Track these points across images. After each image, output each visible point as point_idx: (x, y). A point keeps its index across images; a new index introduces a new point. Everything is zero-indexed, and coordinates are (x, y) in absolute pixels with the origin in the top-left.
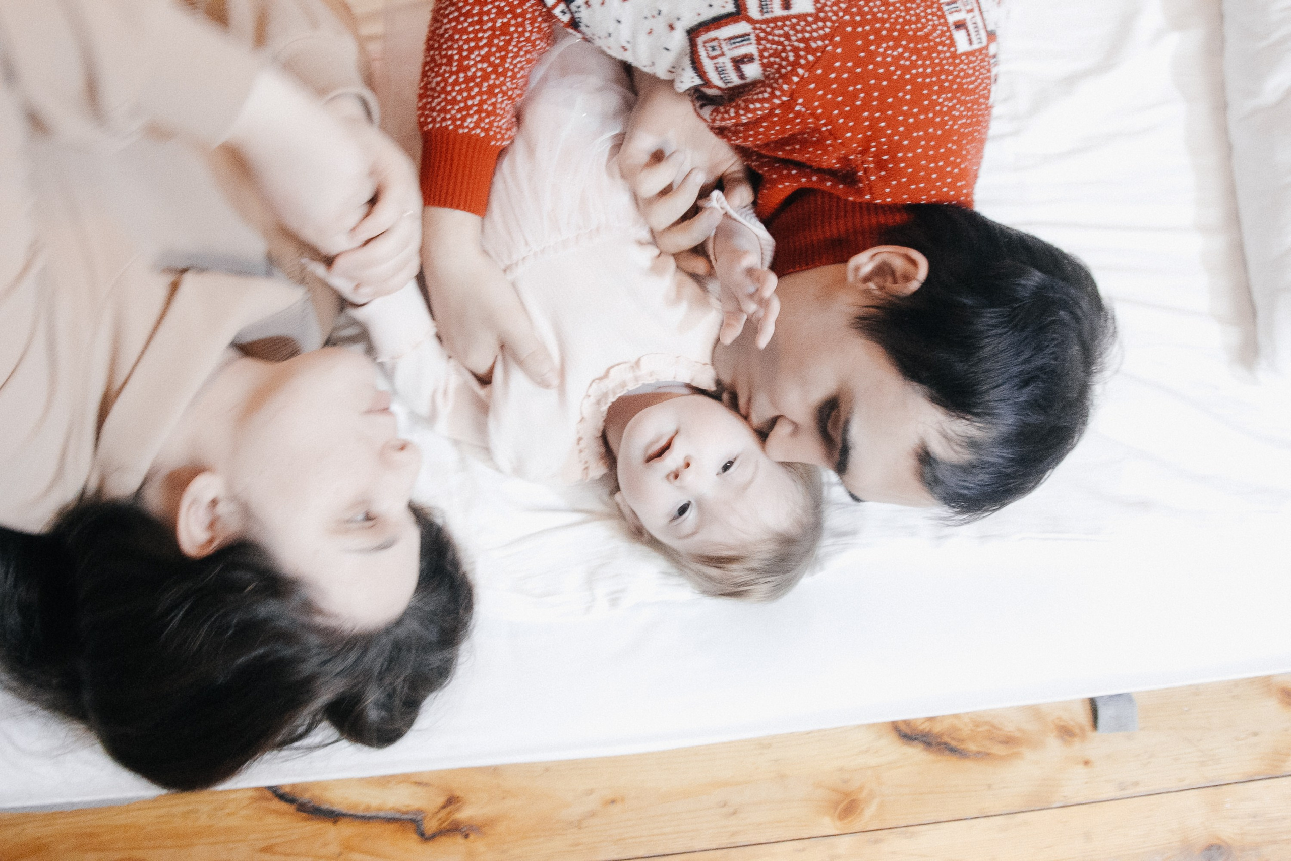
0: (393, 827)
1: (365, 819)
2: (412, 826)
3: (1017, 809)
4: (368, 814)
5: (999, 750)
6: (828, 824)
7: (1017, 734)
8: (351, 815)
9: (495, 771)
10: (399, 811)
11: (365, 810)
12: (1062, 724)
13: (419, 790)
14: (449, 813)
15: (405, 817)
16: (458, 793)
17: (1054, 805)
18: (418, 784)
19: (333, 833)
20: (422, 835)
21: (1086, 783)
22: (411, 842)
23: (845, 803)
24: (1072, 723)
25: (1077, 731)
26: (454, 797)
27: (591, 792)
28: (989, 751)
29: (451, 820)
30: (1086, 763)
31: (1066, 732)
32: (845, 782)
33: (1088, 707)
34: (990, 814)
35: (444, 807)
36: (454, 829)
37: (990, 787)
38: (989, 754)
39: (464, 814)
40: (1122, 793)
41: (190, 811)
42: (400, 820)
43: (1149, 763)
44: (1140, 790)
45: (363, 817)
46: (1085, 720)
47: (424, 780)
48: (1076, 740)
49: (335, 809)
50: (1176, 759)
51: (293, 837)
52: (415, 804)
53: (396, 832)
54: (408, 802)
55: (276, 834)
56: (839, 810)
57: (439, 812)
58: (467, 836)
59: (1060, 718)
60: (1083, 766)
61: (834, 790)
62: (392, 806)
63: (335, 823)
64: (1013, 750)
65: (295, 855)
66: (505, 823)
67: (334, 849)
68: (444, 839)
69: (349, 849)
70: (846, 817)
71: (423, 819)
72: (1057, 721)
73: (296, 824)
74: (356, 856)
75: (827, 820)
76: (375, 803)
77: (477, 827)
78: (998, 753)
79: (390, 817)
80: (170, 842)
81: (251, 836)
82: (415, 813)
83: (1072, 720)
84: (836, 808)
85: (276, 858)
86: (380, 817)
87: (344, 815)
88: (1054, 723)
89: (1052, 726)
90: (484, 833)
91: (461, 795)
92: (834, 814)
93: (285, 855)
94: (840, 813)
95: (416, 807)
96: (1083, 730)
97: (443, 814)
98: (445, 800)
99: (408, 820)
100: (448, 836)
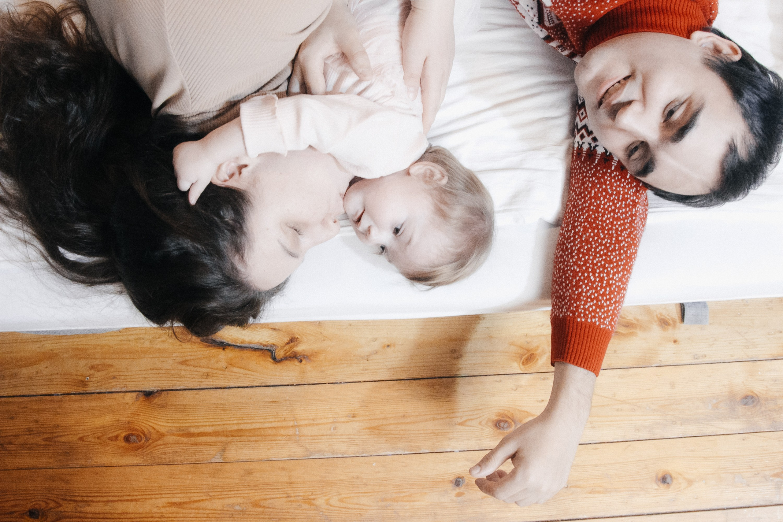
0: (258, 353)
1: (241, 348)
2: (270, 353)
3: (631, 366)
4: (243, 345)
5: (622, 330)
6: (516, 367)
7: (635, 322)
8: (234, 345)
9: (319, 324)
10: (261, 344)
11: (242, 343)
12: (662, 317)
13: (273, 332)
14: (290, 347)
15: (265, 348)
16: (297, 336)
17: (654, 365)
18: (274, 330)
19: (223, 355)
20: (274, 359)
21: (674, 353)
22: (268, 363)
23: (526, 356)
24: (668, 317)
25: (671, 322)
26: (295, 338)
27: (376, 339)
29: (292, 351)
30: (675, 341)
31: (664, 323)
32: (528, 343)
33: (679, 308)
34: (614, 368)
35: (288, 343)
36: (294, 357)
37: (615, 351)
39: (300, 348)
40: (696, 360)
41: (140, 339)
42: (261, 349)
43: (714, 344)
44: (707, 360)
45: (241, 347)
46: (677, 315)
47: (277, 328)
48: (670, 327)
49: (224, 341)
50: (730, 343)
51: (200, 356)
52: (271, 341)
53: (259, 356)
54: (267, 340)
55: (190, 354)
56: (523, 359)
57: (285, 346)
58: (301, 361)
59: (661, 314)
60: (673, 343)
61: (521, 347)
62: (257, 341)
63: (224, 349)
64: (631, 331)
65: (200, 367)
66: (324, 355)
67: (223, 364)
68: (288, 362)
69: (232, 365)
70: (527, 364)
71: (276, 350)
72: (659, 315)
73: (202, 349)
74: (235, 370)
75: (515, 364)
76: (247, 339)
77: (307, 356)
78: (622, 332)
79: (256, 347)
80: (127, 356)
81: (175, 355)
82: (271, 346)
83: (668, 315)
84: (521, 359)
85: (189, 368)
86: (250, 347)
87: (229, 345)
88: (657, 317)
89: (656, 319)
90: (311, 360)
91: (299, 337)
92: (520, 361)
93: (194, 366)
94: (523, 360)
95: (272, 342)
96: (674, 322)
97: (287, 347)
98: (289, 339)
99: (267, 349)
100: (290, 360)
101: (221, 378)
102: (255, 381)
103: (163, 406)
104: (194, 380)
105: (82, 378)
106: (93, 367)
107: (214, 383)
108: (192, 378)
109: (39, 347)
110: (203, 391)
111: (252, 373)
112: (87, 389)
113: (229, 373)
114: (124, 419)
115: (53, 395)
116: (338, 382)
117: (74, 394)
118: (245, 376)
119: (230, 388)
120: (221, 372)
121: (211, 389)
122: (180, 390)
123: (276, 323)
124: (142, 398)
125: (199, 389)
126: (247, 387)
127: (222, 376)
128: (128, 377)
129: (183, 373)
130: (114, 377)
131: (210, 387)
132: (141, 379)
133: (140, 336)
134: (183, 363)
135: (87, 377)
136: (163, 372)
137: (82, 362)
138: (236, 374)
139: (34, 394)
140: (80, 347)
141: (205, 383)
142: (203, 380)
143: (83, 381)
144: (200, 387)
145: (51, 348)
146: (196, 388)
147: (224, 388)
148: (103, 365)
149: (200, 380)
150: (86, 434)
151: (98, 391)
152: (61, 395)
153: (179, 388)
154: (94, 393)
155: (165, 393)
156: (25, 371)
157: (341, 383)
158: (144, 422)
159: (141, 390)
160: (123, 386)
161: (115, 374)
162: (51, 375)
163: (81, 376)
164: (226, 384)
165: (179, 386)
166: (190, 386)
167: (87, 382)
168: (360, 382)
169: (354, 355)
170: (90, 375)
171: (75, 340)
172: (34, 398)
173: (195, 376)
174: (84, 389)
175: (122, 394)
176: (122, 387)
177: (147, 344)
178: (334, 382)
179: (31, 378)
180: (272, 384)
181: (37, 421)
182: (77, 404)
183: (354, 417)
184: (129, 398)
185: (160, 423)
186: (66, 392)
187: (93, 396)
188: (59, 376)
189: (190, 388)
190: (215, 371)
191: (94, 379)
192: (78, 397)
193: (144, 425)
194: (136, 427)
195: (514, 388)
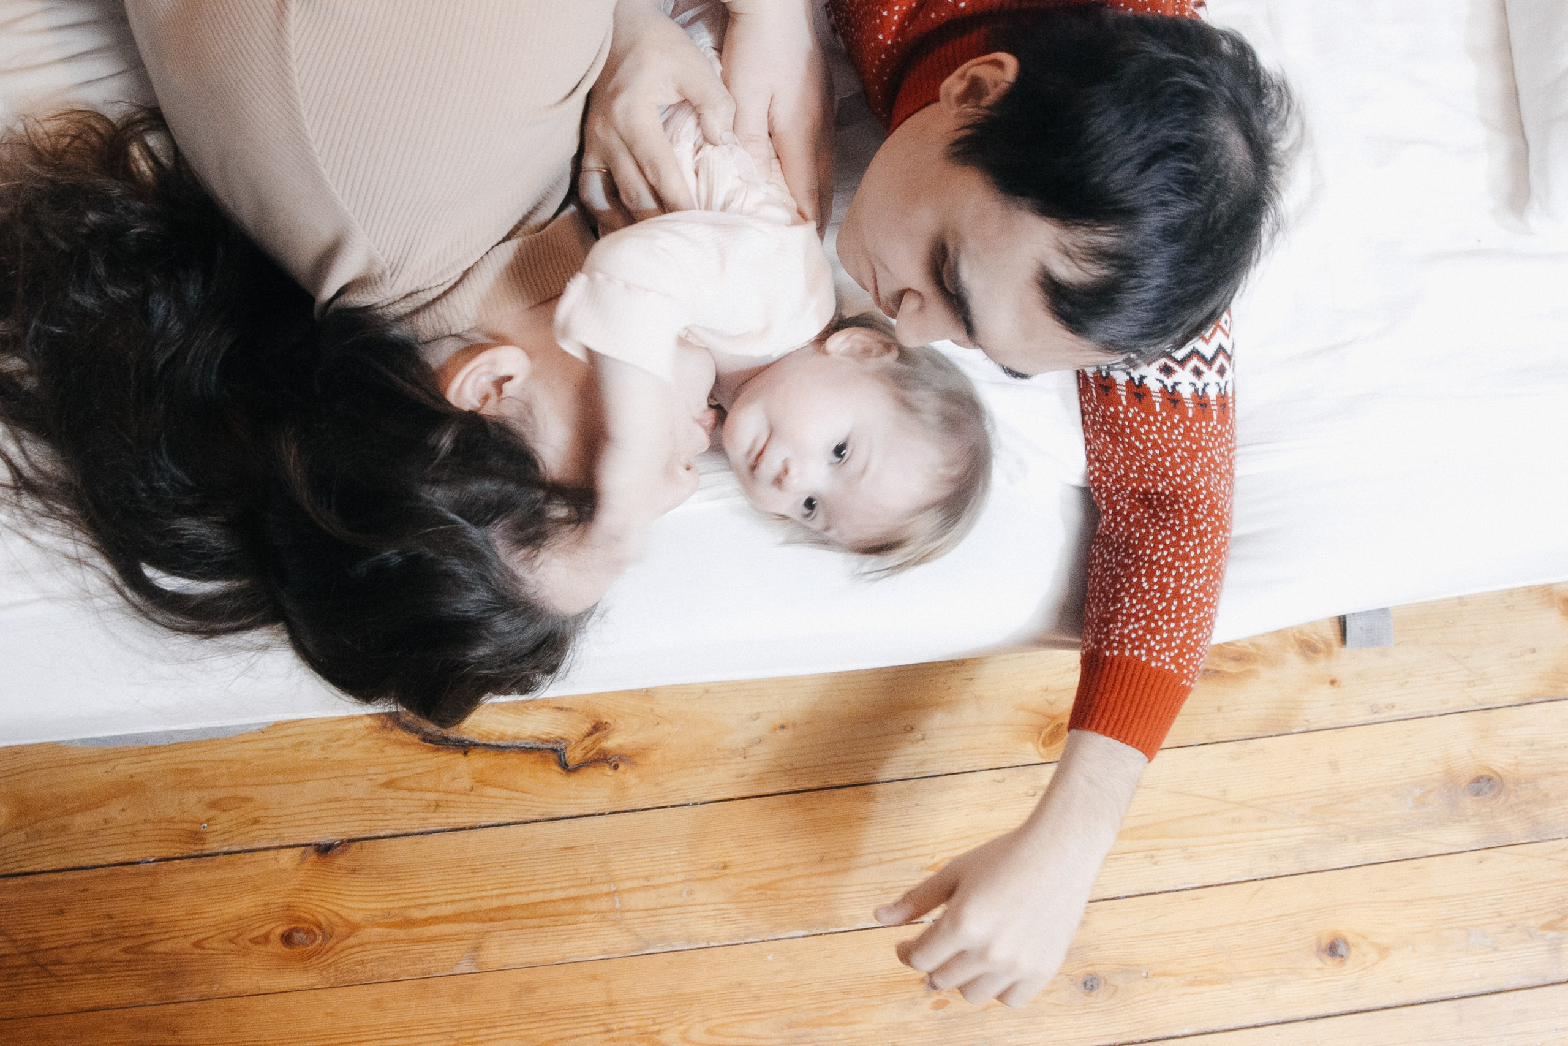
0: (532, 757)
1: (499, 749)
2: (553, 756)
3: (1251, 735)
4: (500, 743)
5: (1230, 667)
6: (1031, 752)
7: (1252, 650)
8: (484, 745)
9: (647, 694)
10: (538, 738)
11: (500, 739)
12: (1305, 638)
13: (559, 715)
14: (594, 742)
15: (544, 746)
16: (605, 719)
17: (1294, 731)
18: (560, 709)
19: (463, 766)
20: (566, 768)
21: (1333, 705)
22: (554, 775)
23: (1050, 728)
24: (1316, 637)
25: (1322, 646)
26: (602, 723)
27: (758, 716)
28: (1218, 669)
29: (597, 748)
30: (1333, 682)
31: (1308, 647)
32: (1051, 704)
33: (1336, 620)
34: (1218, 740)
35: (590, 734)
36: (603, 759)
37: (1219, 709)
38: (1217, 672)
39: (611, 743)
40: (1375, 716)
41: (302, 743)
42: (539, 749)
43: (1407, 682)
44: (1396, 713)
45: (499, 747)
46: (1332, 633)
47: (566, 706)
48: (1321, 656)
49: (465, 737)
50: (1439, 678)
51: (419, 770)
52: (557, 732)
53: (535, 763)
54: (548, 730)
55: (399, 767)
56: (1043, 735)
57: (583, 740)
58: (616, 767)
59: (1301, 632)
60: (1328, 685)
61: (1038, 713)
62: (529, 734)
63: (465, 753)
64: (1248, 667)
65: (421, 790)
66: (659, 752)
67: (465, 783)
68: (590, 770)
69: (483, 782)
70: (1051, 743)
71: (566, 748)
72: (1298, 635)
73: (422, 756)
74: (490, 791)
75: (1030, 746)
76: (510, 731)
77: (630, 757)
78: (1229, 670)
79: (528, 746)
80: (280, 778)
81: (371, 770)
82: (557, 742)
83: (1316, 633)
84: (1040, 734)
85: (401, 794)
86: (517, 747)
87: (476, 745)
88: (1294, 637)
89: (1292, 640)
90: (635, 763)
91: (609, 721)
92: (1038, 740)
93: (412, 790)
94: (1044, 739)
95: (558, 734)
96: (1329, 645)
97: (588, 742)
98: (590, 727)
99: (547, 749)
100: (595, 767)
101: (464, 810)
102: (529, 810)
103: (354, 871)
104: (410, 816)
105: (196, 827)
106: (214, 805)
107: (451, 820)
108: (408, 813)
109: (107, 772)
110: (429, 838)
111: (524, 795)
112: (206, 846)
113: (477, 799)
114: (280, 900)
115: (138, 863)
116: (691, 802)
117: (178, 858)
118: (508, 802)
119: (481, 827)
120: (463, 798)
121: (444, 831)
122: (385, 837)
123: (563, 698)
124: (313, 857)
125: (422, 833)
126: (515, 823)
127: (465, 805)
128: (282, 819)
129: (390, 803)
130: (256, 821)
131: (443, 828)
132: (307, 822)
133: (302, 739)
134: (389, 784)
135: (202, 824)
136: (351, 804)
137: (193, 796)
138: (491, 800)
139: (100, 862)
140: (187, 766)
141: (432, 821)
142: (429, 815)
143: (197, 833)
144: (424, 830)
145: (130, 772)
146: (416, 831)
147: (472, 828)
148: (235, 798)
149: (422, 815)
150: (205, 935)
151: (225, 849)
152: (154, 861)
153: (382, 834)
154: (217, 854)
155: (357, 844)
156: (82, 821)
157: (695, 804)
158: (318, 903)
159: (309, 842)
160: (273, 836)
161: (256, 814)
162: (133, 825)
163: (193, 822)
164: (474, 819)
165: (383, 830)
166: (404, 826)
167: (202, 833)
168: (733, 799)
169: (718, 749)
170: (208, 821)
171: (174, 754)
172: (100, 871)
173: (413, 809)
174: (199, 847)
175: (271, 853)
176: (272, 839)
177: (317, 753)
178: (682, 802)
179: (94, 833)
180: (563, 814)
181: (110, 917)
182: (188, 878)
183: (725, 867)
184: (287, 858)
185: (351, 905)
186: (163, 855)
187: (218, 858)
188: (149, 826)
189: (404, 832)
190: (451, 797)
191: (218, 827)
192: (187, 863)
193: (319, 909)
194: (302, 914)
195: (1031, 792)
